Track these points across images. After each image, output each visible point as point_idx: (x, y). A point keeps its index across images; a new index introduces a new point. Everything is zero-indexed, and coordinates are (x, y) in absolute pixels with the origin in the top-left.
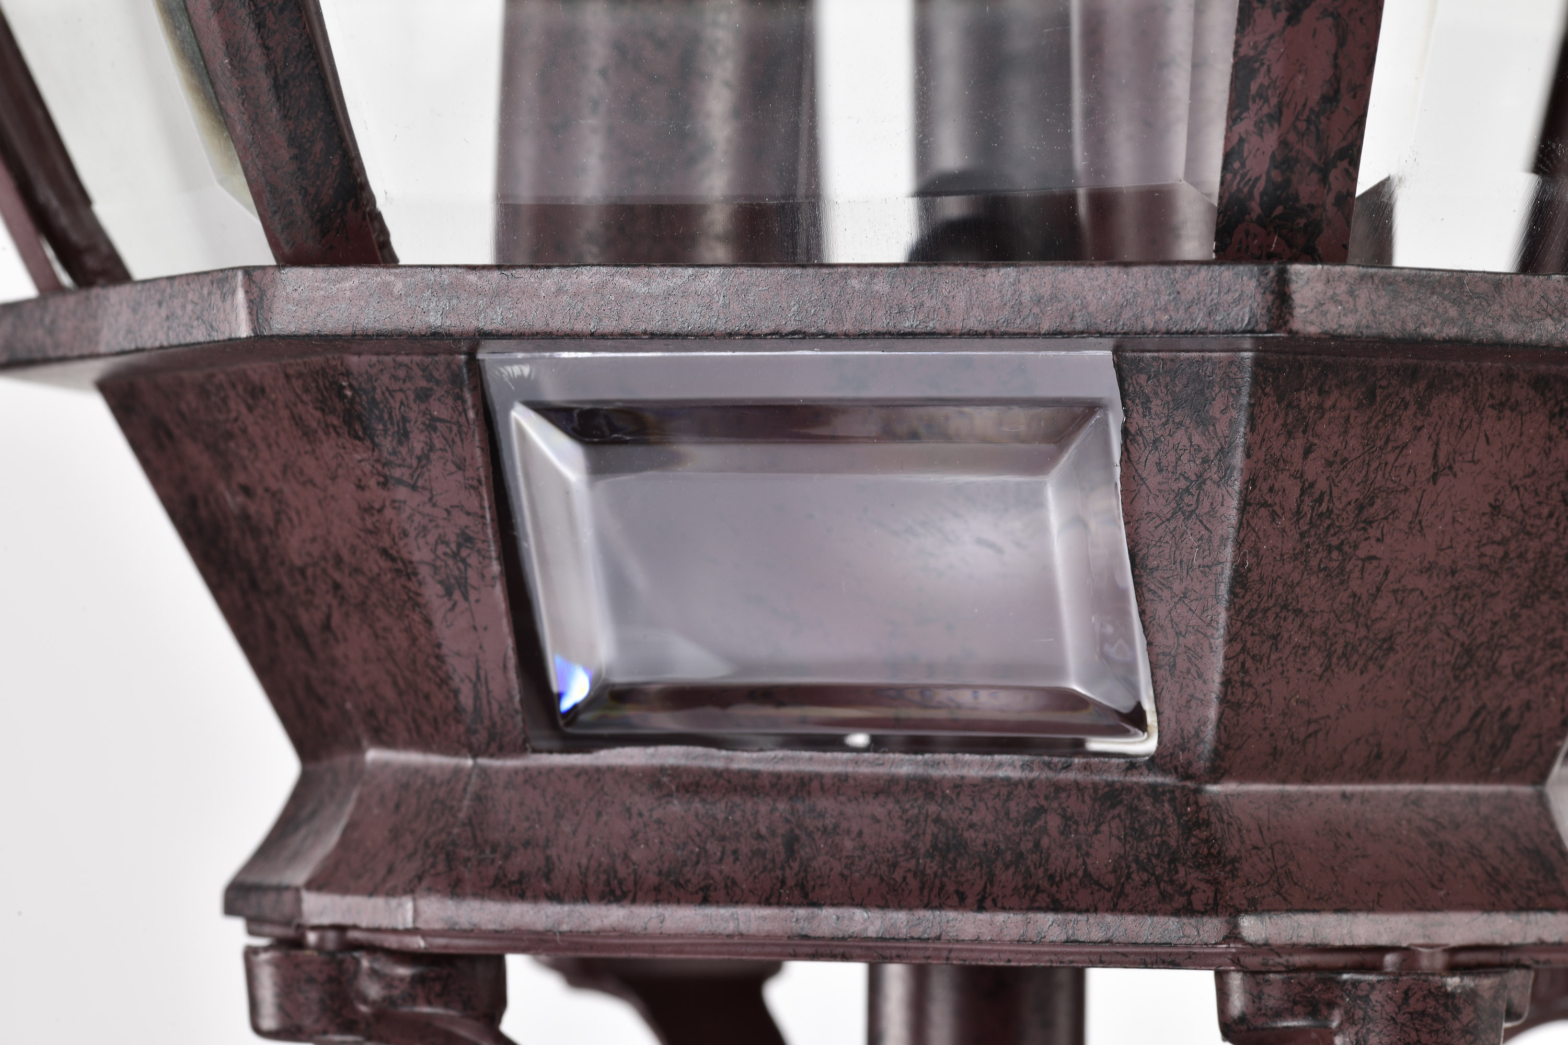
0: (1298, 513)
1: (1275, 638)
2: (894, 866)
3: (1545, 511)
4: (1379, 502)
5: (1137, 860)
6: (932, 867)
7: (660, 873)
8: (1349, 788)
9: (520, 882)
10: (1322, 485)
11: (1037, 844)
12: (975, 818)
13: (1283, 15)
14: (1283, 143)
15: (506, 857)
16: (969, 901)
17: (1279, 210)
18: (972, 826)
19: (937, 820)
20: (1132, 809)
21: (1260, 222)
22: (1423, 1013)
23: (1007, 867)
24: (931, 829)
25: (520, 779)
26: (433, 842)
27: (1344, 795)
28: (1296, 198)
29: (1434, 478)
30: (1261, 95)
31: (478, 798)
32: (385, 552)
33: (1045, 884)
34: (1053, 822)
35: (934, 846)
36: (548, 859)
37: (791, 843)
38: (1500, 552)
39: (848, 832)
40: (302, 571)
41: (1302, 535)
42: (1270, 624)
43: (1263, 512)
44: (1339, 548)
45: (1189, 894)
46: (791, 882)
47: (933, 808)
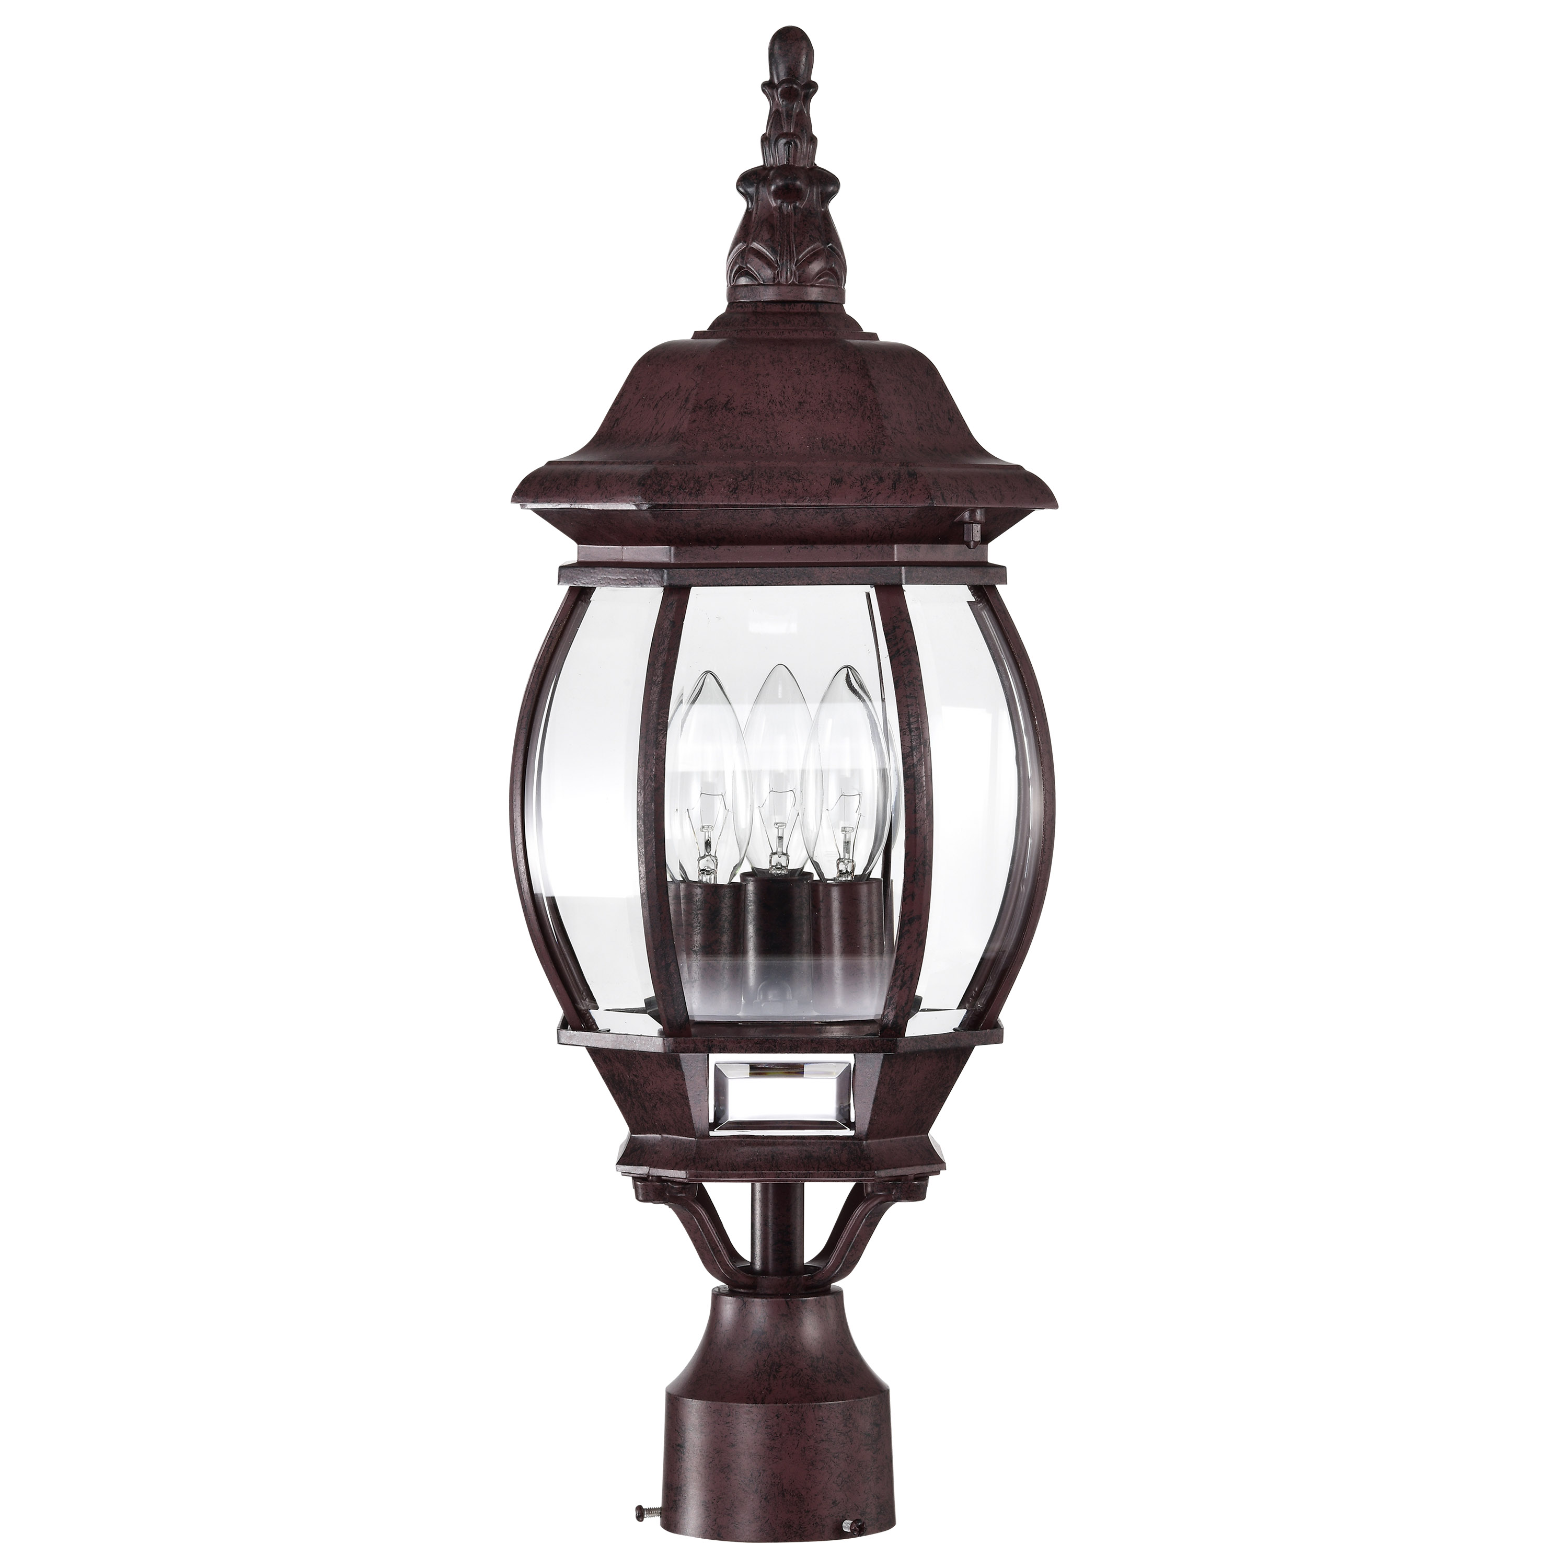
0: (889, 1084)
1: (881, 1109)
2: (797, 1161)
3: (935, 1077)
4: (904, 1080)
5: (852, 1159)
6: (806, 1161)
7: (744, 1164)
8: (892, 1139)
9: (711, 1167)
10: (894, 1077)
11: (829, 1156)
12: (814, 1150)
13: (899, 989)
14: (896, 1013)
15: (707, 1161)
16: (816, 1169)
17: (895, 1026)
18: (814, 1152)
19: (806, 1151)
20: (849, 1147)
21: (890, 1028)
22: (913, 1190)
23: (823, 1161)
24: (805, 1153)
25: (708, 1143)
26: (688, 1157)
27: (891, 1141)
28: (898, 1023)
29: (915, 1073)
30: (893, 1004)
31: (698, 1147)
32: (680, 1094)
33: (832, 1165)
34: (832, 1151)
35: (806, 1157)
36: (717, 1161)
37: (773, 1157)
38: (925, 1086)
39: (786, 1154)
40: (650, 1095)
41: (889, 1088)
42: (881, 1107)
43: (883, 1084)
44: (896, 1090)
45: (864, 1166)
46: (774, 1165)
47: (804, 1148)
